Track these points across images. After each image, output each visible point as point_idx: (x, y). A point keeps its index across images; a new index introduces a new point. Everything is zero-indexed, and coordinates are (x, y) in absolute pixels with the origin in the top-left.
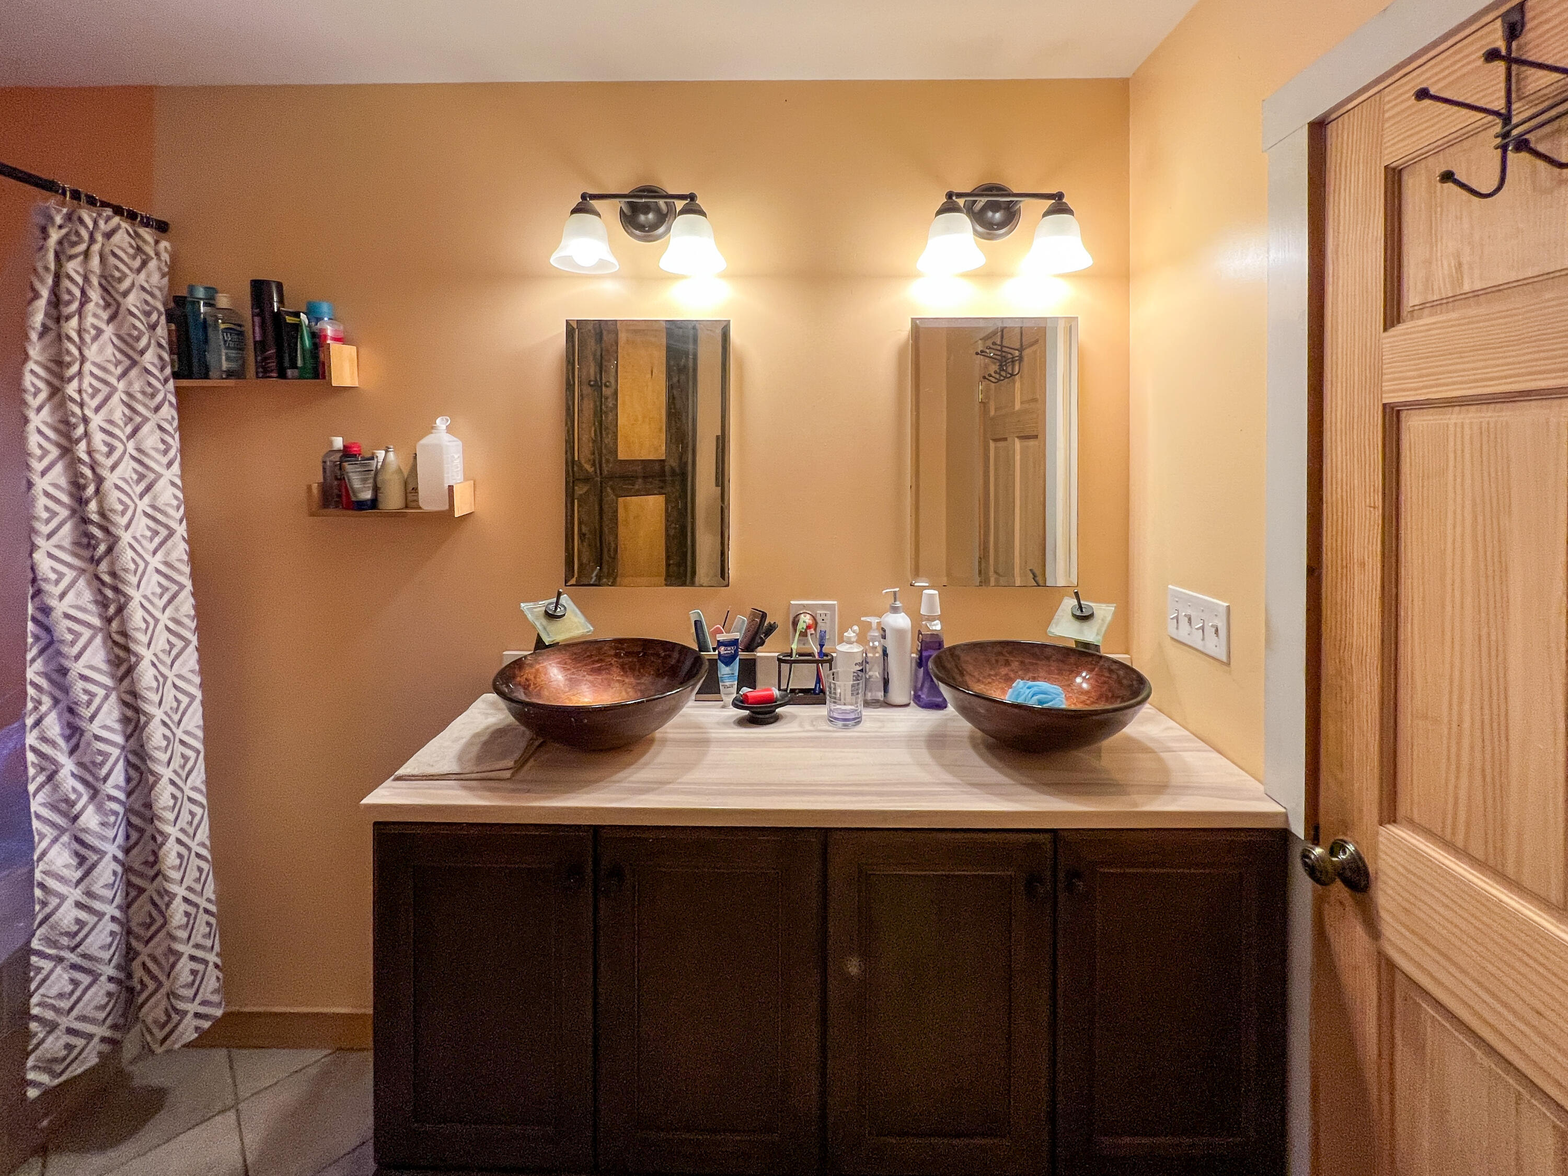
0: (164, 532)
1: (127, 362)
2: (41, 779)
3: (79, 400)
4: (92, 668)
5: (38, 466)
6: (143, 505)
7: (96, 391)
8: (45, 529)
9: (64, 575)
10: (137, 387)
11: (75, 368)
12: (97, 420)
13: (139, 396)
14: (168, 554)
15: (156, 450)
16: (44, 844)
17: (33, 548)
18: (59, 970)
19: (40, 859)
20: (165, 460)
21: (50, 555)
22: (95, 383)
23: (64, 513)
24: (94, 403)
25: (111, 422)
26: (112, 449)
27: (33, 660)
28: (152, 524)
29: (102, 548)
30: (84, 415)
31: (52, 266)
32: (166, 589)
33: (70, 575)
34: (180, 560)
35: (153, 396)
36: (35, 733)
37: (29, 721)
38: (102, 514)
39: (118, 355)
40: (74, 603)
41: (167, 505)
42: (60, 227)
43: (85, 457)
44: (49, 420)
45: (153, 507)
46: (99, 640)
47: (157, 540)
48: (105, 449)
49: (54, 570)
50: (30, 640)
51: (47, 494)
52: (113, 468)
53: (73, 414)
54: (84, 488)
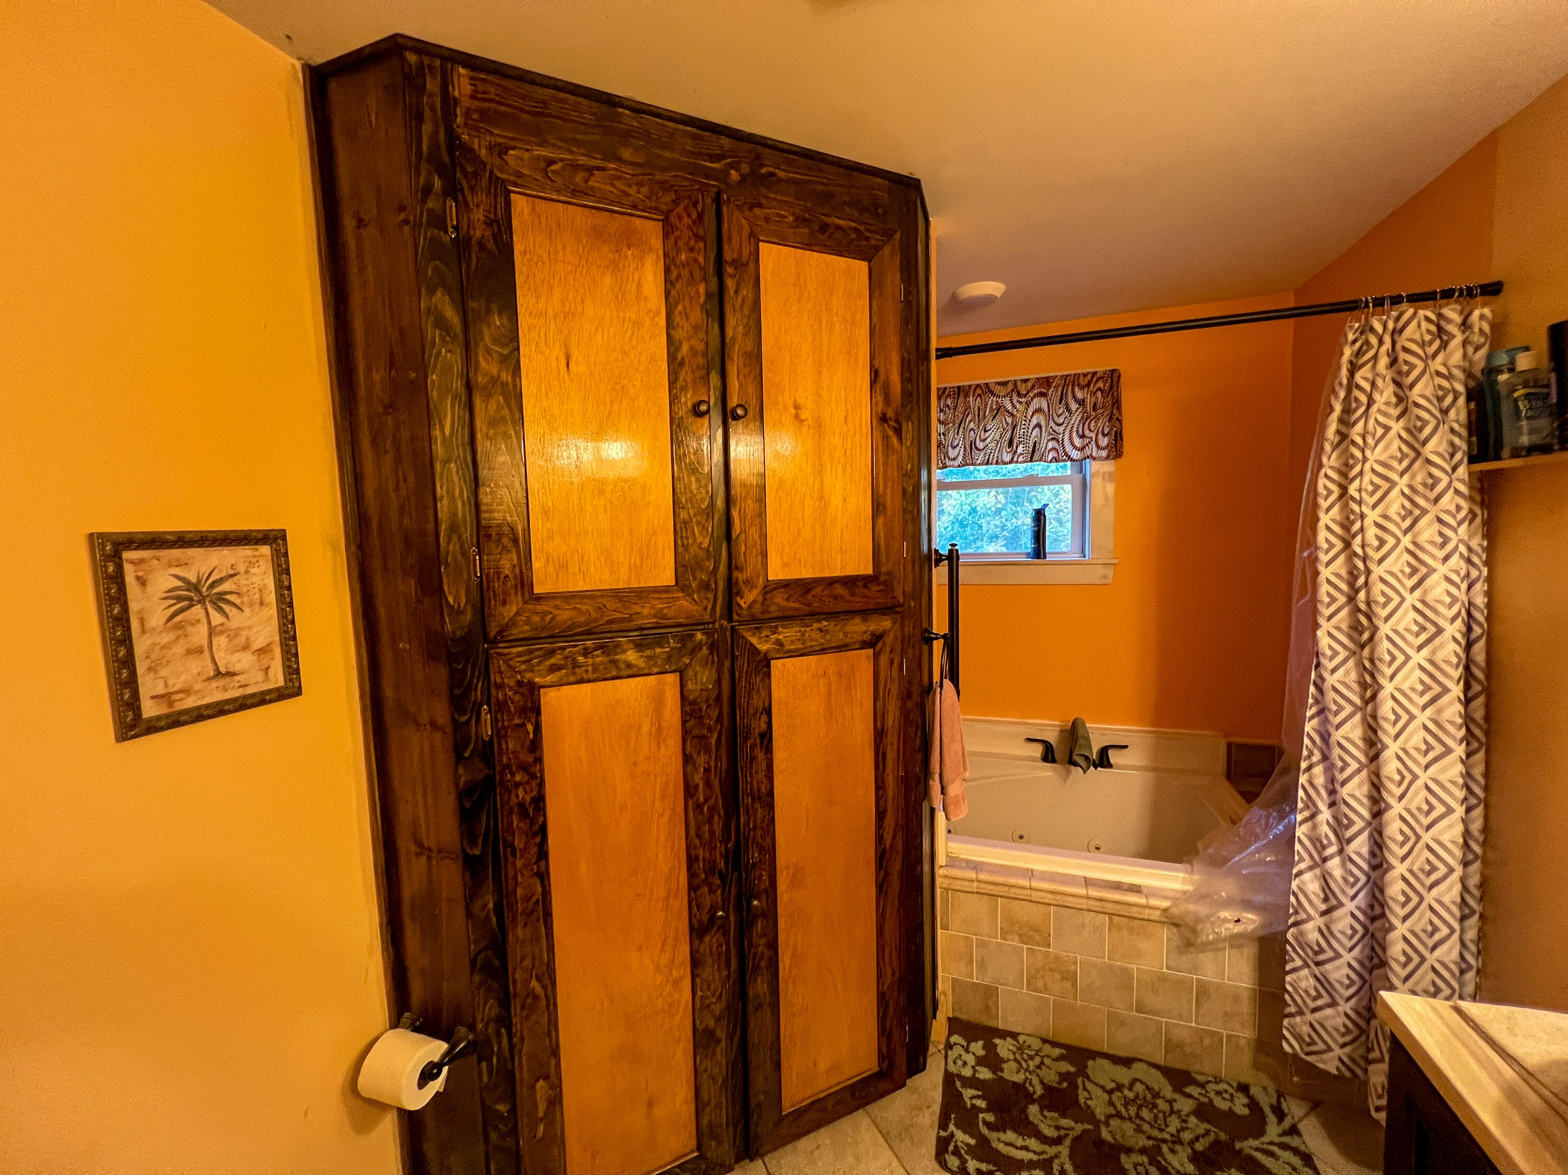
0: (1432, 629)
1: (1412, 455)
2: (1306, 814)
3: (1358, 498)
4: (1347, 739)
5: (1324, 558)
6: (1412, 599)
7: (1377, 487)
8: (1327, 612)
9: (1339, 653)
10: (1419, 478)
11: (1357, 469)
12: (1372, 516)
13: (1420, 488)
14: (1434, 652)
15: (1432, 543)
16: (1302, 866)
17: (1316, 626)
18: (1306, 971)
19: (1297, 875)
20: (1441, 554)
21: (1330, 634)
22: (1376, 480)
23: (1342, 599)
24: (1372, 501)
25: (1385, 517)
26: (1382, 542)
27: (1311, 718)
28: (1420, 620)
29: (1366, 636)
30: (1361, 512)
31: (1345, 381)
32: (1428, 688)
33: (1343, 654)
34: (1447, 662)
35: (1432, 487)
36: (1306, 775)
37: (1304, 765)
38: (1368, 604)
39: (1405, 448)
40: (1342, 679)
41: (1437, 601)
42: (1354, 342)
43: (1359, 551)
44: (1338, 518)
45: (1423, 602)
46: (1358, 717)
47: (1424, 637)
48: (1376, 543)
49: (1330, 647)
50: (1310, 701)
51: (1329, 582)
52: (1380, 561)
53: (1352, 512)
54: (1356, 578)
